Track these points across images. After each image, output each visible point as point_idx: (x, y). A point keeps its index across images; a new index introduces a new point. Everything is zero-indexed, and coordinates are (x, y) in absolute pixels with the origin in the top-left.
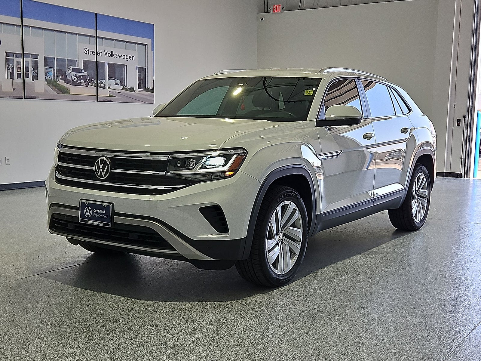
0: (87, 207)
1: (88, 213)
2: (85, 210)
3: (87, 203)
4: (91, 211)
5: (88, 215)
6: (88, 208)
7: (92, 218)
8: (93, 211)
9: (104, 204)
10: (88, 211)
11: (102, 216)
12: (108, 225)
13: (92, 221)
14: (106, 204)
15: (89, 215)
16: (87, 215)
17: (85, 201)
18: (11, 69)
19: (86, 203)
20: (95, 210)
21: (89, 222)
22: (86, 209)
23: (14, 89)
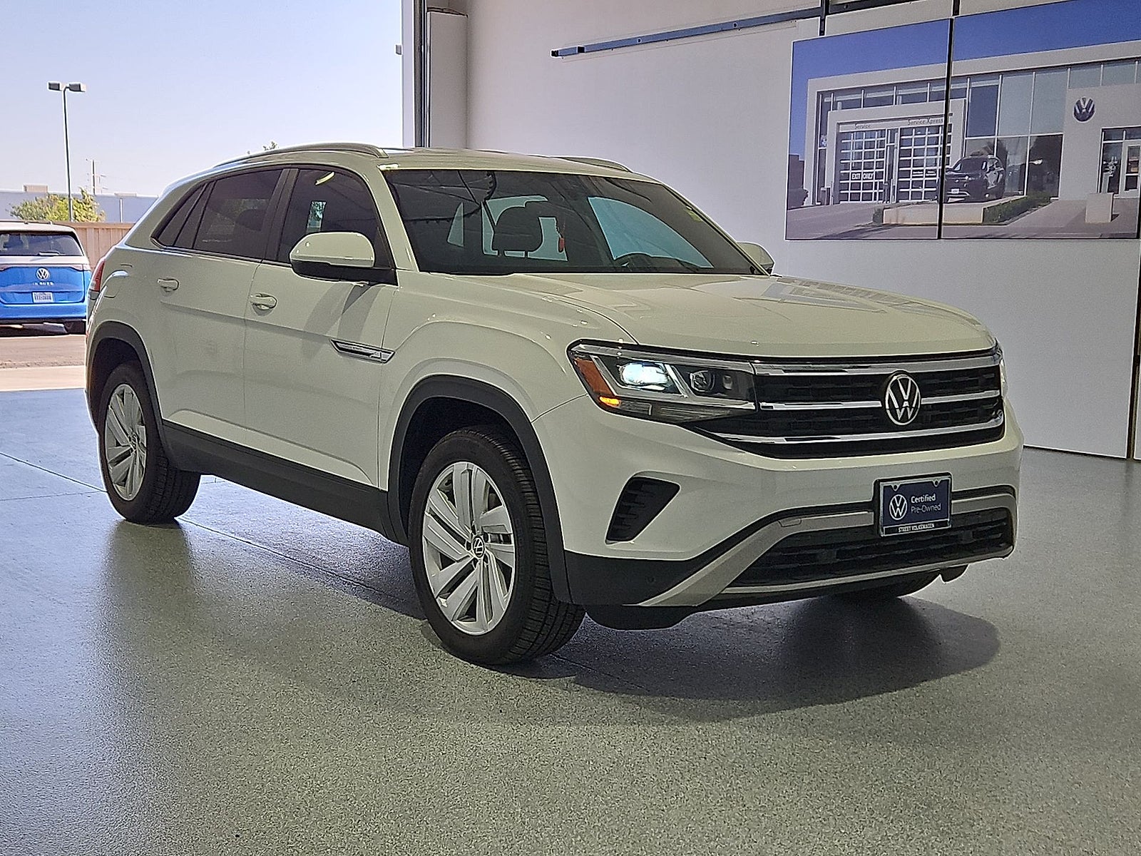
0: (895, 497)
1: (898, 509)
2: (891, 504)
3: (898, 486)
4: (905, 502)
5: (898, 513)
6: (898, 498)
7: (909, 518)
8: (909, 502)
9: (933, 480)
10: (898, 505)
11: (928, 509)
12: (945, 524)
13: (911, 526)
14: (939, 479)
15: (900, 514)
16: (896, 514)
17: (892, 484)
18: (1111, 168)
19: (895, 487)
20: (914, 500)
21: (904, 529)
22: (894, 502)
23: (1113, 217)
